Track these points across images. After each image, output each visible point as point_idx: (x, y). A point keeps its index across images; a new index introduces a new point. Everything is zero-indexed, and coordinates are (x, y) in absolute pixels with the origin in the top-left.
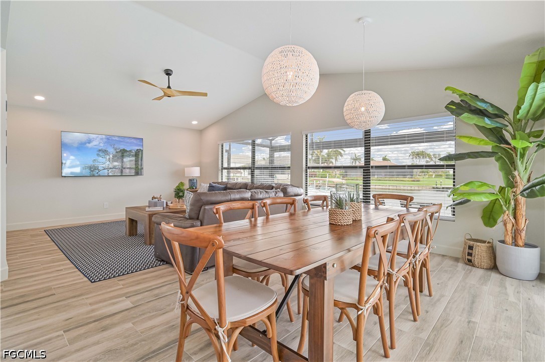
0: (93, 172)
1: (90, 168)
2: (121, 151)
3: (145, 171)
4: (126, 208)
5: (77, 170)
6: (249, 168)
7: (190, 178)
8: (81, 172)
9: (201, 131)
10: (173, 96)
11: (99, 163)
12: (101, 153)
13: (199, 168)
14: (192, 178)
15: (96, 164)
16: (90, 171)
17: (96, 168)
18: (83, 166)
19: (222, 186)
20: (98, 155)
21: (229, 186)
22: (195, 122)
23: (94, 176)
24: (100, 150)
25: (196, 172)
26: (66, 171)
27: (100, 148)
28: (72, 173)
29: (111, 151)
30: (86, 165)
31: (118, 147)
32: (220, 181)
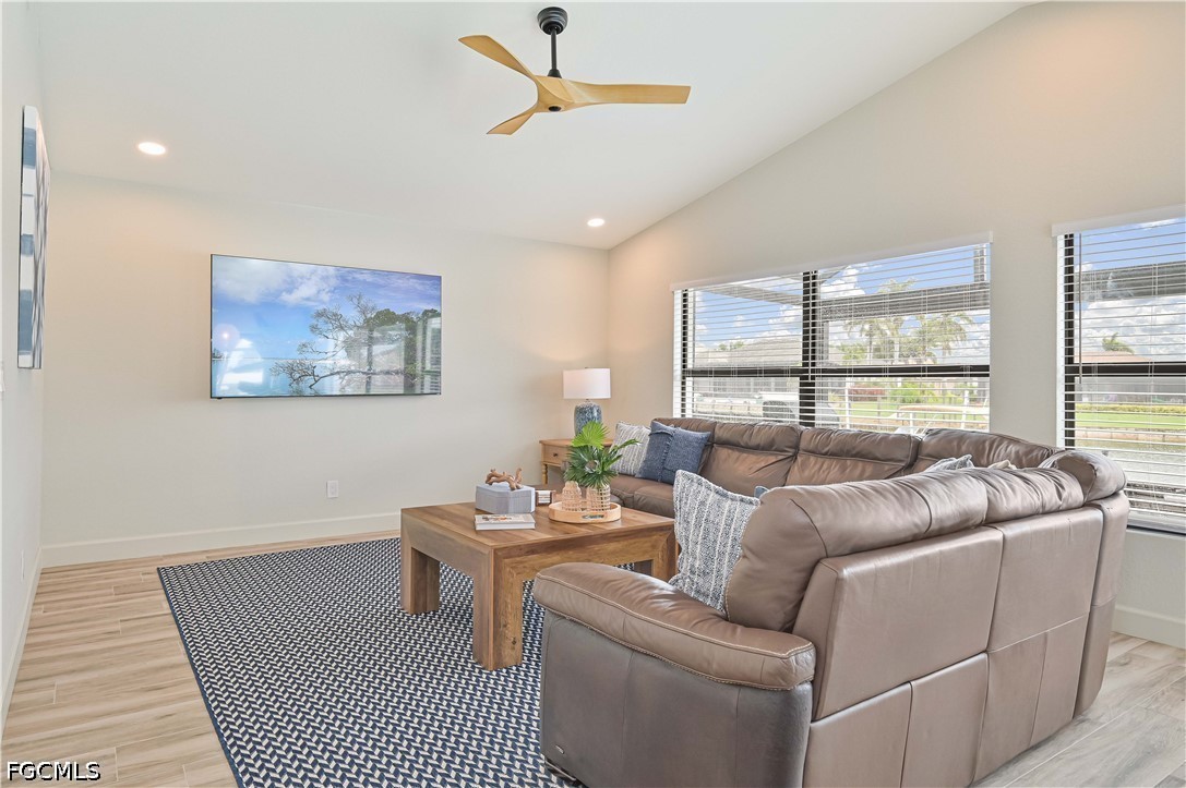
0: (298, 383)
1: (291, 370)
2: (379, 313)
3: (445, 380)
4: (402, 510)
5: (256, 378)
6: (794, 372)
7: (580, 405)
8: (266, 385)
9: (609, 254)
10: (569, 106)
11: (315, 356)
12: (321, 323)
13: (608, 370)
14: (584, 404)
15: (309, 359)
16: (290, 381)
17: (308, 372)
18: (272, 364)
19: (699, 434)
20: (314, 328)
21: (719, 433)
22: (596, 223)
23: (299, 395)
24: (320, 315)
25: (597, 385)
26: (228, 381)
27: (320, 308)
28: (243, 386)
29: (352, 315)
30: (280, 362)
31: (371, 305)
32: (677, 414)
